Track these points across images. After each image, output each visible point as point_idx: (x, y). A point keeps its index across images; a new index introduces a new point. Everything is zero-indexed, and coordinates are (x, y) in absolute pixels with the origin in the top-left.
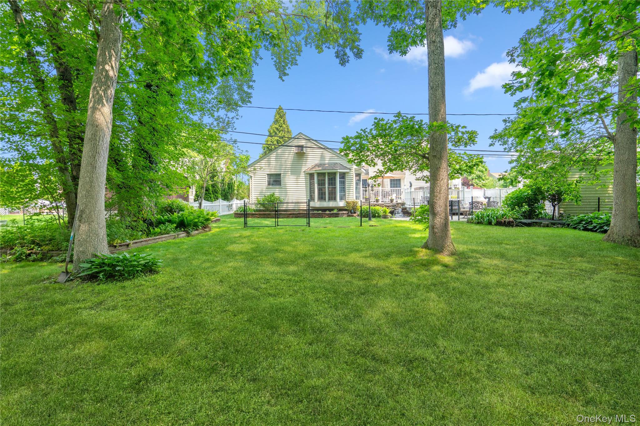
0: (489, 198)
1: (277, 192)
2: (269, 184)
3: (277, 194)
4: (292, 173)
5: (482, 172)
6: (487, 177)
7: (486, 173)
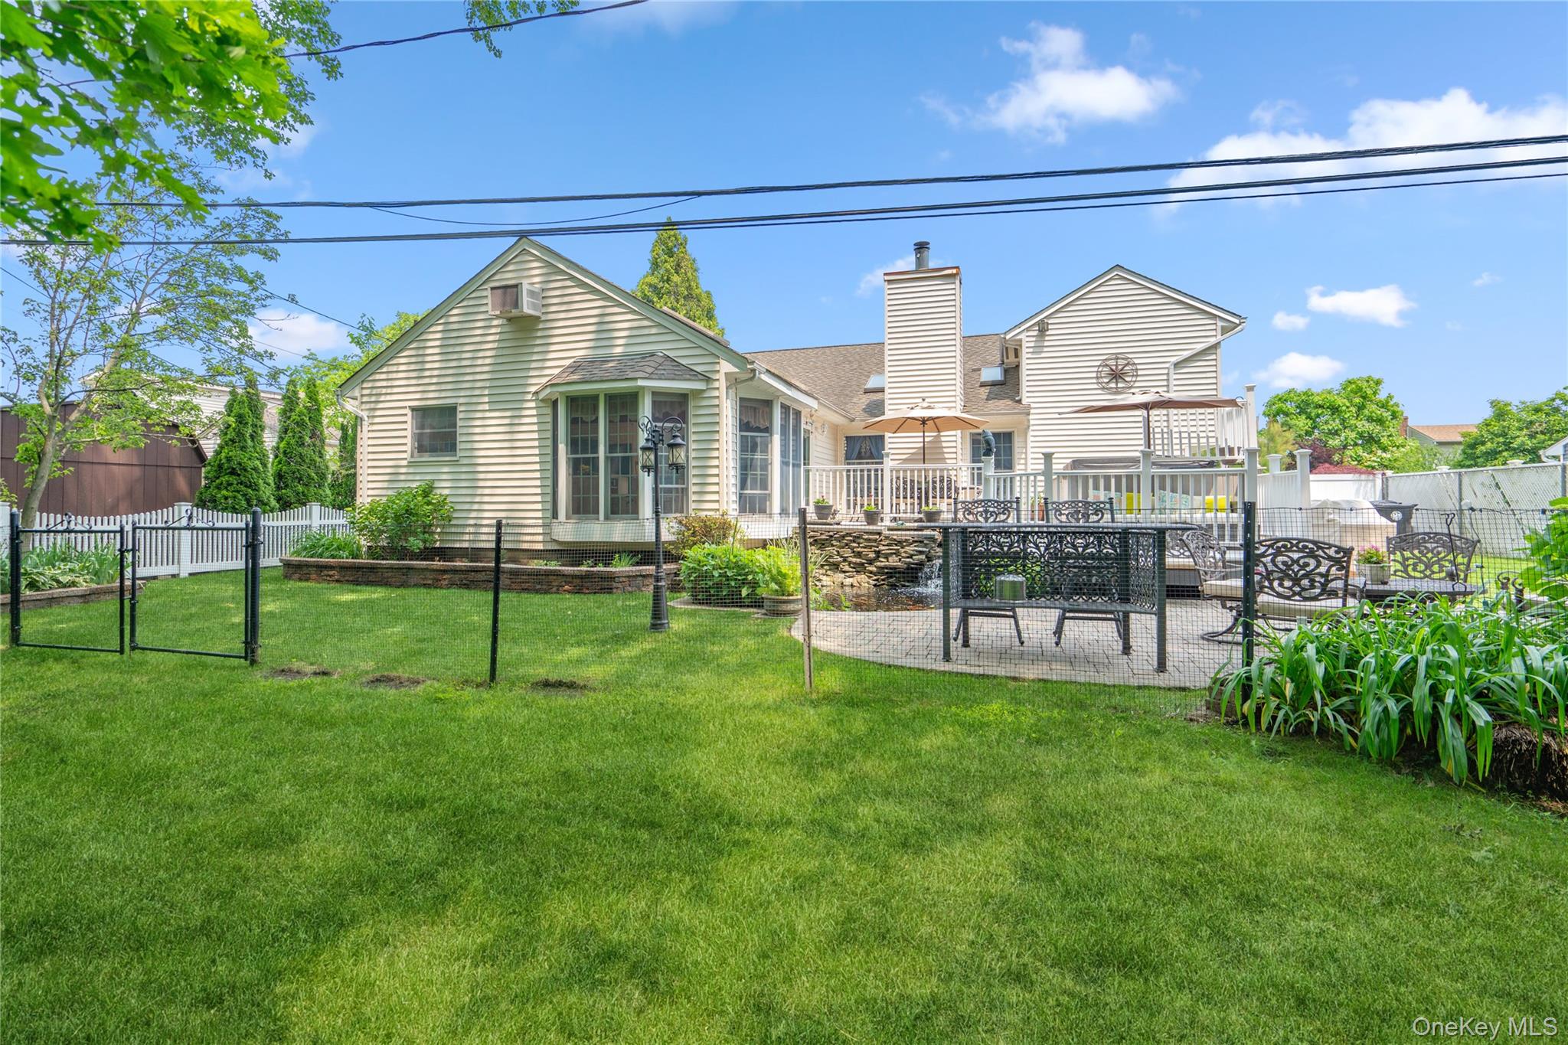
0: (1407, 511)
1: (444, 480)
2: (421, 449)
3: (444, 489)
4: (495, 404)
5: (1380, 421)
6: (1400, 441)
7: (1393, 427)
